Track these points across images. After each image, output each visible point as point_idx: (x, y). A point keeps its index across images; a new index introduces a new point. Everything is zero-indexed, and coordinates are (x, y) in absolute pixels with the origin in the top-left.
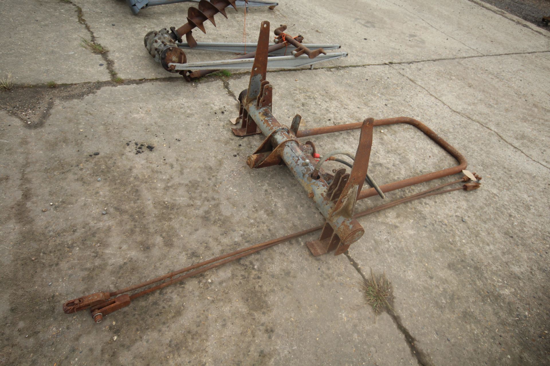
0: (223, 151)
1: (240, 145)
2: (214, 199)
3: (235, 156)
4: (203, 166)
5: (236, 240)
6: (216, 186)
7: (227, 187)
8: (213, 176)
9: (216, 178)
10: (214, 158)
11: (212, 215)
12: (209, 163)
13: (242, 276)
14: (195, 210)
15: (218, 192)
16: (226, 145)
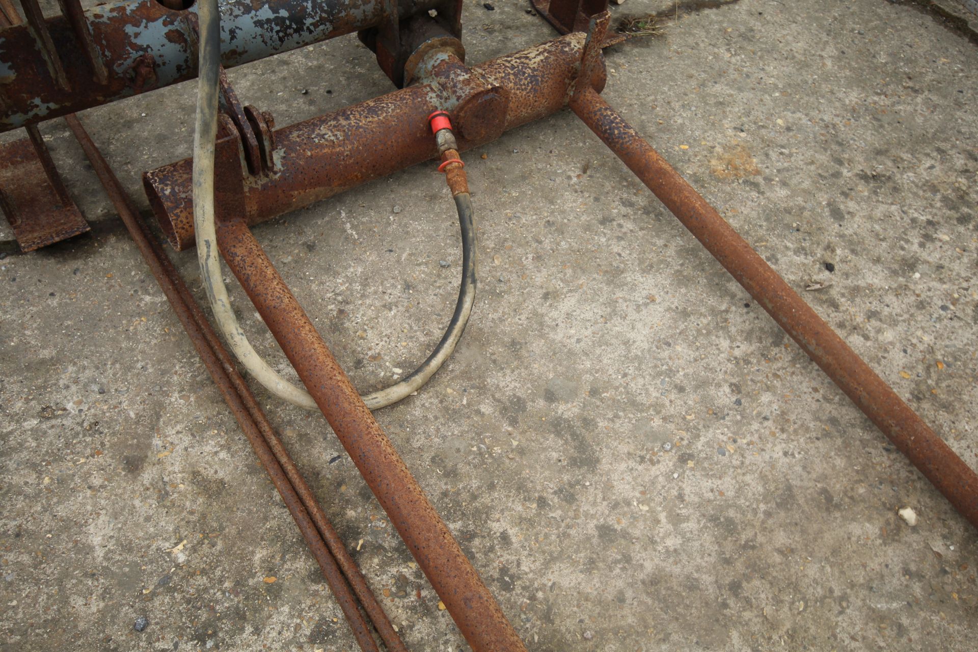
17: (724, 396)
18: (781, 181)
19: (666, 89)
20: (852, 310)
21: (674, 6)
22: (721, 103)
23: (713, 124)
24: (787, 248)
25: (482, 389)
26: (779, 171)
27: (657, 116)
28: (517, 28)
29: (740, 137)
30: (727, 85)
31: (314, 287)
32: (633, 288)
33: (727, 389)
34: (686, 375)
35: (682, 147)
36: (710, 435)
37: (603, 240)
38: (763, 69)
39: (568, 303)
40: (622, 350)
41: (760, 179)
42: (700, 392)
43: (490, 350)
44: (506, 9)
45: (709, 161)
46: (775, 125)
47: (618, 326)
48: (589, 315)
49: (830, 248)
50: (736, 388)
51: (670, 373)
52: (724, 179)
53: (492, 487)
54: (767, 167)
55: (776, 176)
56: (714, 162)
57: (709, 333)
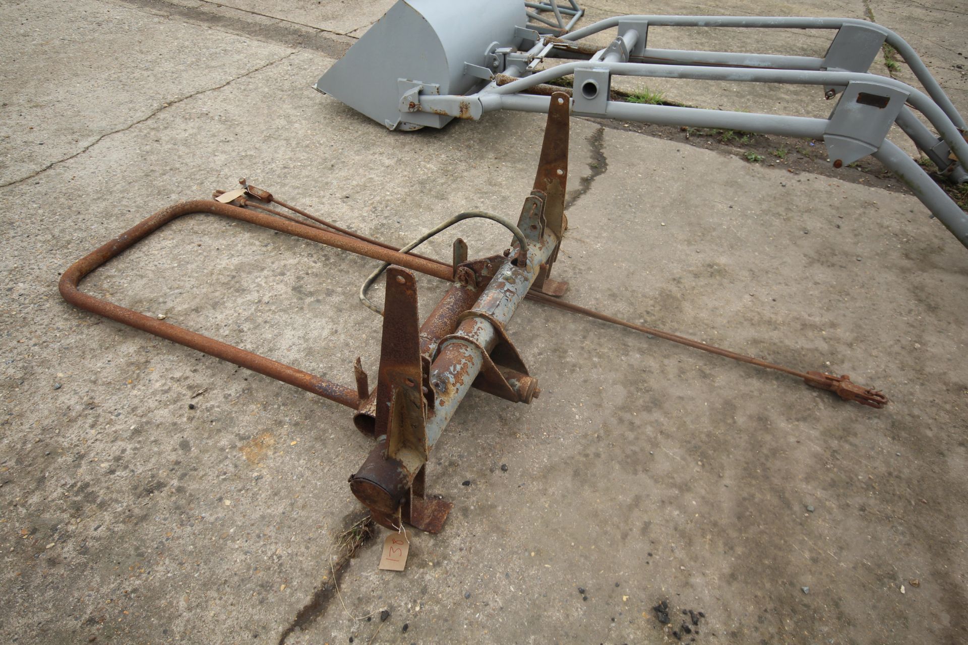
0: (515, 497)
1: (466, 483)
2: (621, 420)
3: (504, 469)
4: (586, 487)
5: (638, 356)
6: (598, 437)
7: (581, 424)
8: (587, 456)
9: (584, 450)
10: (551, 491)
11: (644, 401)
12: (569, 485)
13: (664, 325)
14: (663, 425)
15: (605, 425)
16: (493, 507)
17: (246, 327)
18: (225, 450)
19: (319, 483)
20: (179, 389)
21: (339, 586)
22: (276, 494)
23: (278, 472)
24: (218, 407)
25: (344, 293)
26: (227, 458)
27: (318, 457)
28: (438, 478)
29: (257, 472)
30: (274, 516)
31: (425, 299)
32: (299, 351)
33: (245, 329)
34: (264, 328)
35: (294, 443)
36: (250, 312)
37: (321, 365)
38: (246, 553)
39: (325, 333)
40: (295, 326)
41: (239, 444)
42: (257, 324)
43: (348, 305)
44: (456, 491)
45: (275, 441)
46: (232, 498)
47: (301, 333)
48: (314, 332)
49: (191, 419)
50: (241, 331)
51: (272, 326)
52: (263, 433)
53: (326, 272)
54: (235, 457)
55: (228, 453)
56: (272, 442)
57: (257, 347)
